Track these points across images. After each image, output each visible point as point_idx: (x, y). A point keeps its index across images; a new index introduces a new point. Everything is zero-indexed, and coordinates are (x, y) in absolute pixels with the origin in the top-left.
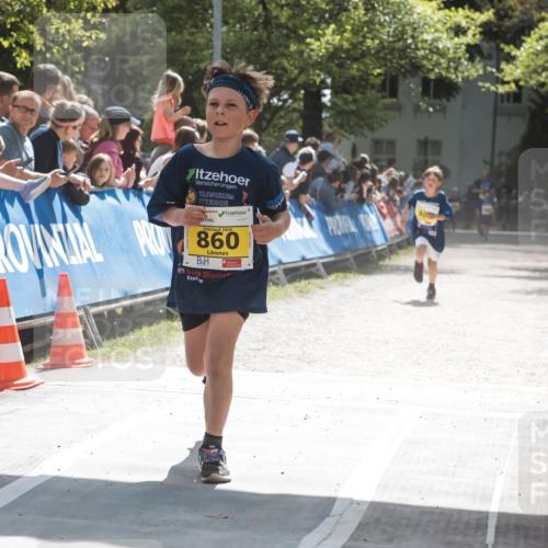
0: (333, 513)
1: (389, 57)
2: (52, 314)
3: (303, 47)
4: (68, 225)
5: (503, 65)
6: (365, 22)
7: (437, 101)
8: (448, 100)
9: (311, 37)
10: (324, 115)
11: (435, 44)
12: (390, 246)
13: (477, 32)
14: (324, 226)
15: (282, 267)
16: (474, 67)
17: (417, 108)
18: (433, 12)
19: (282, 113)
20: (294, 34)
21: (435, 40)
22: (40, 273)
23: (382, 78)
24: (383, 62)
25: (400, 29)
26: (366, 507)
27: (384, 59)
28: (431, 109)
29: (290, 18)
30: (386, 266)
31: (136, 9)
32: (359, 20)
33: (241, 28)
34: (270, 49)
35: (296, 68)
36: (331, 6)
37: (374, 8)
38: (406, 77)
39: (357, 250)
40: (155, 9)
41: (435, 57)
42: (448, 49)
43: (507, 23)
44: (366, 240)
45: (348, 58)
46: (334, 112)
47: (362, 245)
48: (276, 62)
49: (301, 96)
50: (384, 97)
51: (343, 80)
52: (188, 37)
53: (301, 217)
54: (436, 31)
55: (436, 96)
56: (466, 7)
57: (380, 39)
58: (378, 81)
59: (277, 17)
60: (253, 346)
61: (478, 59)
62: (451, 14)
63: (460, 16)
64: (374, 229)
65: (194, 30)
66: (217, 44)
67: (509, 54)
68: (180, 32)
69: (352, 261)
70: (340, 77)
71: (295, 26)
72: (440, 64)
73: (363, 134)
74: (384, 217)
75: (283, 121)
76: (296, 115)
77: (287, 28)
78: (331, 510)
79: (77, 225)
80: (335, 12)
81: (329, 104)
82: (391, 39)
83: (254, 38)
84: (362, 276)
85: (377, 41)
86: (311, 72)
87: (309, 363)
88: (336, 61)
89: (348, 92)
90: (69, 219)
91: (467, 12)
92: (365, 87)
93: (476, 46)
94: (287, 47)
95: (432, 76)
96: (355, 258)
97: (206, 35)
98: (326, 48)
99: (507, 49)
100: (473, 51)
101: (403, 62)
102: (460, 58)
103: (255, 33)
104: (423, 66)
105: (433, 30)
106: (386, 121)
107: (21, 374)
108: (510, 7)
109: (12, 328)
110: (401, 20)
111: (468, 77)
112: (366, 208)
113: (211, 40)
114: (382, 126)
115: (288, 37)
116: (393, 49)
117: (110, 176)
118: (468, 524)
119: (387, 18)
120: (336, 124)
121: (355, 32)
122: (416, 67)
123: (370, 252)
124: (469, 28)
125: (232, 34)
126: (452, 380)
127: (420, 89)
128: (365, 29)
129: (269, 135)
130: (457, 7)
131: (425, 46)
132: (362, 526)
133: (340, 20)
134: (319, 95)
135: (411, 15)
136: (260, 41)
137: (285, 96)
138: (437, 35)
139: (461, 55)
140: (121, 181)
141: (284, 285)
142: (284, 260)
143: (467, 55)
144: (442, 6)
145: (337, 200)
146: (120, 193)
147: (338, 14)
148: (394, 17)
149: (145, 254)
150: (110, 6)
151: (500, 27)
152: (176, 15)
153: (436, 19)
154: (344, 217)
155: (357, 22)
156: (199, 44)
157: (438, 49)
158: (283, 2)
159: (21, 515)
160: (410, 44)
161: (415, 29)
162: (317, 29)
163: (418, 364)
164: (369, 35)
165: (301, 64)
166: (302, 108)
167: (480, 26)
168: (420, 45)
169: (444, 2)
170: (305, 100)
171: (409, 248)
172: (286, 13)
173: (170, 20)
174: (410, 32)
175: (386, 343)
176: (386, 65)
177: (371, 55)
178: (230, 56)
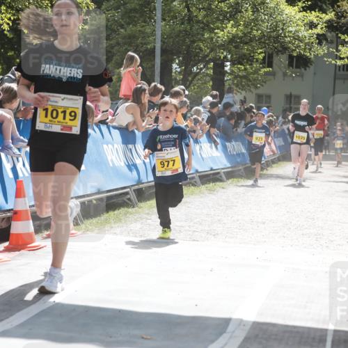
0: (228, 330)
1: (267, 42)
3: (213, 35)
5: (340, 48)
6: (253, 20)
7: (298, 70)
8: (305, 69)
9: (218, 29)
10: (226, 78)
11: (297, 34)
12: (266, 162)
13: (323, 26)
14: (225, 148)
15: (198, 174)
16: (321, 48)
17: (285, 74)
18: (296, 13)
19: (199, 77)
20: (207, 27)
23: (263, 55)
24: (263, 45)
25: (275, 24)
26: (248, 328)
27: (264, 43)
28: (294, 75)
29: (205, 16)
31: (108, 11)
32: (248, 18)
33: (173, 22)
34: (192, 36)
35: (208, 48)
36: (231, 9)
37: (258, 11)
38: (277, 54)
39: (245, 164)
40: (119, 10)
41: (297, 42)
42: (305, 37)
43: (343, 21)
45: (241, 42)
46: (233, 76)
48: (196, 44)
49: (211, 66)
50: (264, 67)
51: (238, 56)
52: (141, 29)
53: (211, 143)
54: (298, 25)
55: (298, 67)
56: (317, 10)
57: (262, 30)
58: (261, 57)
59: (196, 16)
61: (324, 43)
62: (307, 15)
63: (313, 16)
65: (143, 24)
66: (159, 33)
67: (344, 40)
68: (135, 25)
69: (242, 170)
71: (207, 21)
72: (300, 46)
73: (251, 91)
75: (200, 82)
76: (208, 78)
77: (203, 23)
81: (229, 71)
82: (269, 30)
83: (181, 29)
84: (249, 181)
85: (260, 32)
86: (218, 51)
87: (214, 235)
88: (234, 44)
89: (241, 64)
91: (317, 14)
92: (252, 61)
93: (323, 35)
94: (203, 35)
95: (295, 54)
96: (245, 169)
97: (152, 27)
98: (227, 36)
99: (343, 37)
100: (321, 38)
101: (276, 45)
102: (312, 43)
103: (183, 26)
104: (289, 48)
105: (295, 25)
106: (265, 82)
107: (33, 240)
108: (345, 11)
109: (27, 211)
110: (275, 18)
111: (317, 54)
113: (154, 31)
114: (262, 86)
115: (203, 28)
116: (270, 37)
118: (314, 338)
119: (266, 17)
120: (234, 84)
121: (246, 26)
122: (285, 49)
124: (318, 24)
125: (168, 26)
126: (305, 247)
127: (287, 62)
128: (253, 24)
130: (311, 11)
131: (290, 35)
132: (246, 339)
133: (237, 18)
134: (223, 66)
135: (282, 15)
136: (185, 31)
137: (202, 66)
138: (298, 28)
139: (313, 40)
141: (199, 186)
142: (200, 170)
143: (317, 41)
144: (301, 9)
145: (233, 132)
147: (235, 14)
148: (271, 16)
149: (111, 165)
151: (338, 23)
152: (133, 14)
153: (297, 18)
154: (237, 143)
155: (247, 20)
156: (147, 33)
157: (298, 36)
158: (201, 6)
159: (31, 329)
160: (281, 34)
161: (284, 24)
162: (222, 24)
163: (284, 237)
164: (254, 28)
165: (212, 46)
166: (212, 74)
167: (325, 23)
168: (287, 34)
169: (303, 7)
170: (214, 68)
171: (280, 163)
172: (203, 13)
173: (129, 17)
174: (281, 26)
175: (264, 223)
176: (265, 47)
177: (256, 41)
178: (166, 41)
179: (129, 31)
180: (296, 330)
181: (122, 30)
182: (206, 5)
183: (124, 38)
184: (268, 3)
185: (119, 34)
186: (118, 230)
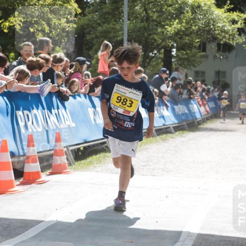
0: (180, 240)
1: (202, 34)
2: (53, 150)
3: (164, 30)
4: (59, 110)
6: (192, 19)
7: (224, 54)
8: (229, 53)
9: (167, 25)
10: (173, 60)
11: (224, 28)
12: (203, 119)
13: (242, 22)
14: (173, 110)
15: (155, 129)
16: (241, 38)
17: (215, 57)
18: (223, 14)
19: (154, 60)
20: (159, 24)
21: (223, 26)
22: (47, 131)
23: (199, 43)
24: (200, 36)
25: (207, 21)
26: (194, 238)
28: (222, 57)
29: (157, 17)
30: (202, 128)
31: (89, 14)
32: (189, 17)
33: (136, 21)
34: (149, 31)
35: (160, 39)
36: (176, 11)
37: (196, 12)
38: (209, 43)
39: (188, 121)
40: (97, 13)
41: (223, 34)
42: (229, 30)
44: (192, 116)
46: (178, 59)
47: (190, 118)
48: (152, 37)
49: (163, 52)
50: (200, 52)
51: (181, 44)
52: (112, 26)
53: (163, 106)
54: (224, 22)
55: (224, 51)
56: (237, 11)
57: (198, 26)
58: (197, 45)
59: (152, 17)
60: (142, 164)
61: (243, 35)
62: (231, 14)
63: (235, 15)
64: (195, 111)
65: (115, 23)
66: (126, 29)
68: (109, 24)
69: (186, 125)
70: (180, 43)
71: (160, 21)
72: (226, 37)
73: (190, 69)
74: (200, 106)
75: (154, 63)
76: (160, 60)
77: (156, 21)
78: (179, 239)
79: (63, 110)
80: (178, 14)
81: (175, 55)
82: (203, 26)
83: (142, 26)
84: (191, 133)
85: (197, 27)
86: (167, 41)
87: (168, 172)
88: (179, 36)
89: (184, 50)
90: (60, 107)
91: (238, 14)
92: (191, 48)
93: (242, 29)
94: (157, 30)
95: (222, 42)
96: (187, 124)
97: (120, 25)
98: (174, 30)
100: (240, 31)
101: (209, 36)
102: (235, 34)
103: (142, 24)
104: (218, 38)
105: (222, 22)
106: (201, 63)
107: (39, 177)
109: (35, 156)
110: (208, 17)
111: (238, 43)
112: (192, 102)
113: (122, 27)
114: (199, 65)
115: (157, 25)
116: (204, 31)
117: (78, 88)
119: (202, 17)
120: (179, 64)
121: (187, 23)
122: (215, 38)
123: (194, 122)
124: (239, 21)
125: (132, 24)
127: (217, 48)
128: (192, 22)
129: (149, 69)
130: (233, 11)
131: (219, 29)
133: (180, 18)
134: (171, 51)
135: (212, 15)
136: (145, 27)
137: (156, 52)
138: (224, 24)
139: (235, 33)
140: (83, 90)
141: (155, 137)
142: (156, 125)
143: (238, 33)
144: (226, 11)
146: (82, 96)
147: (180, 15)
148: (205, 16)
149: (94, 123)
150: (78, 13)
152: (107, 16)
153: (224, 17)
154: (182, 106)
155: (188, 19)
156: (117, 29)
157: (224, 30)
158: (155, 10)
159: (40, 240)
160: (212, 28)
161: (214, 22)
162: (170, 22)
163: (217, 172)
164: (194, 24)
165: (163, 37)
166: (163, 57)
167: (244, 20)
168: (216, 29)
169: (227, 9)
170: (165, 53)
171: (212, 120)
172: (156, 15)
173: (104, 18)
174: (212, 23)
175: (202, 163)
176: (201, 38)
177: (194, 33)
178: (131, 34)
179: (104, 28)
180: (229, 239)
181: (100, 28)
182: (159, 9)
183: (101, 33)
184: (202, 7)
185: (97, 30)
186: (99, 169)
